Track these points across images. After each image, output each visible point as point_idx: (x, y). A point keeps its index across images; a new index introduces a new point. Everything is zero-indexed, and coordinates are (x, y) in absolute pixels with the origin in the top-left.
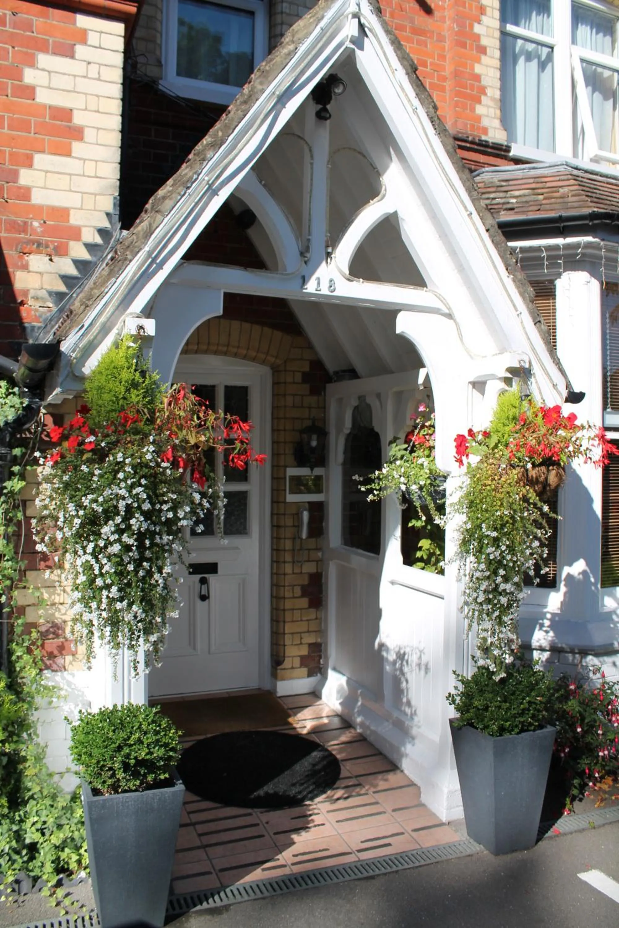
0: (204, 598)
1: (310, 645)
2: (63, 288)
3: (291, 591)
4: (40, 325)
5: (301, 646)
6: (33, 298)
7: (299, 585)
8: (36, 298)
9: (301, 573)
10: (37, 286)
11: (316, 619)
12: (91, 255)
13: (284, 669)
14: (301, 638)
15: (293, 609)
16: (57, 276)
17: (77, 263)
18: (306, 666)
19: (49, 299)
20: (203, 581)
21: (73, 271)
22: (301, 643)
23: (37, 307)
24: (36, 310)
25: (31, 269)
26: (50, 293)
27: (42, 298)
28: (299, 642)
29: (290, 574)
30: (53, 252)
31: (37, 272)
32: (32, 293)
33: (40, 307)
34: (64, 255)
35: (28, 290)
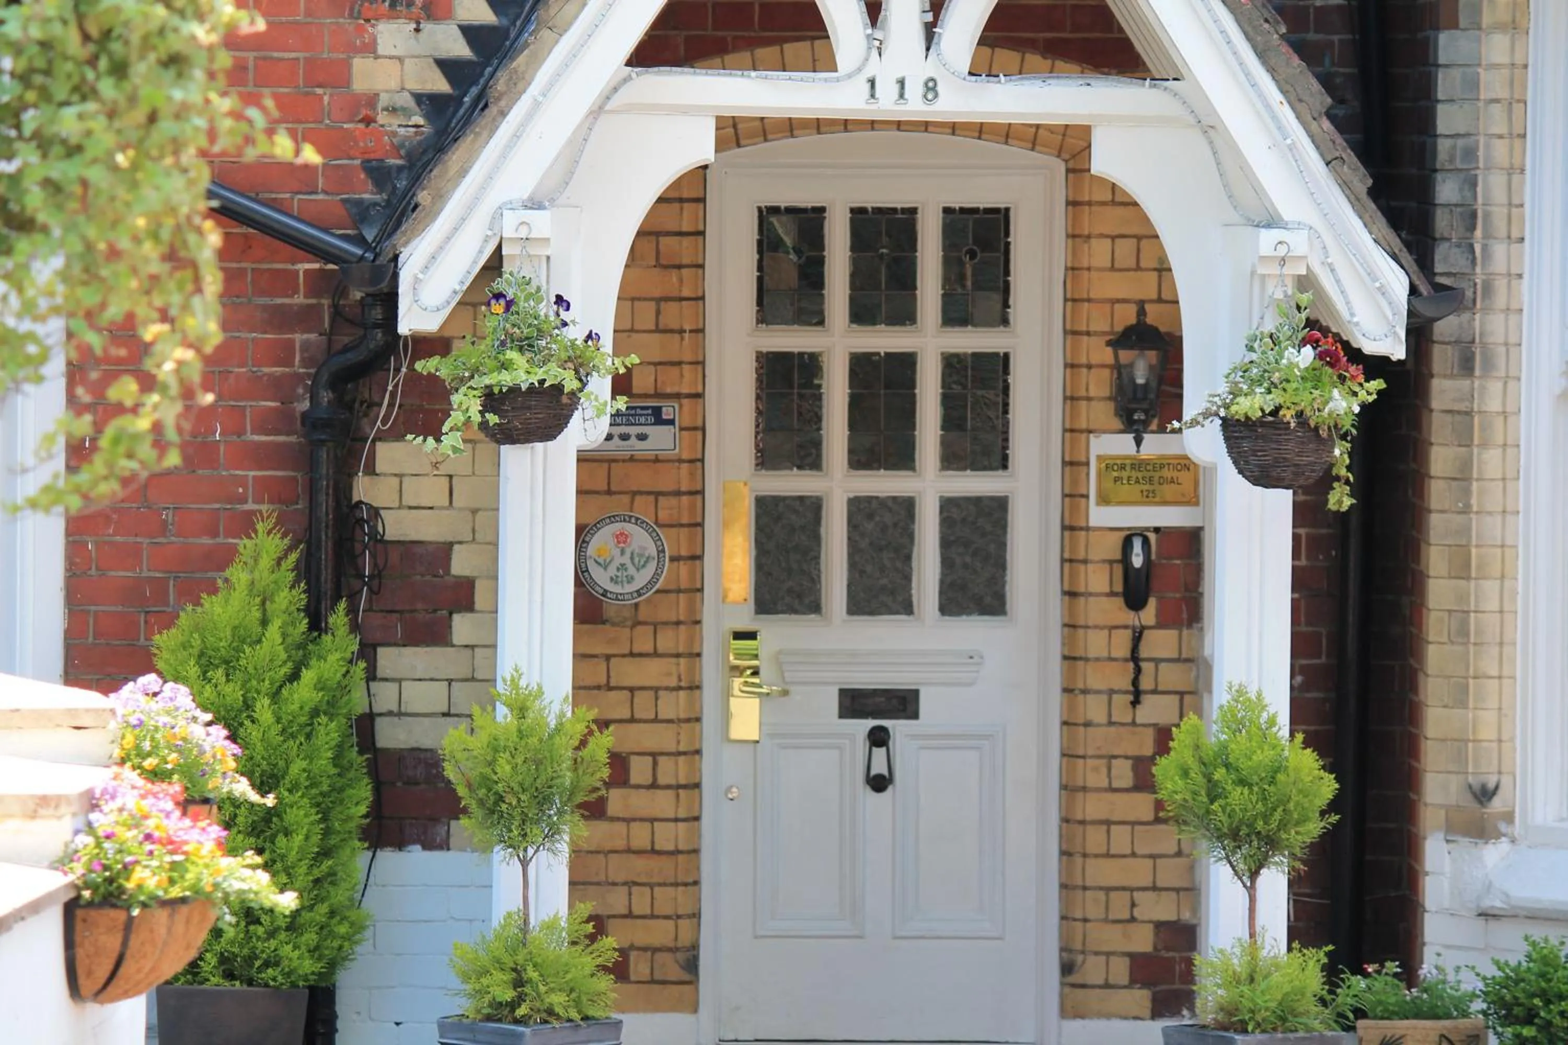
0: (879, 783)
1: (1159, 926)
2: (441, 85)
3: (1104, 770)
4: (399, 162)
5: (1132, 926)
6: (386, 109)
7: (1127, 757)
8: (393, 110)
9: (1134, 723)
10: (394, 84)
11: (1179, 854)
12: (496, 12)
13: (1083, 986)
14: (1133, 905)
15: (1108, 823)
16: (431, 60)
17: (470, 32)
18: (1145, 985)
19: (417, 109)
20: (879, 738)
21: (460, 49)
22: (1133, 919)
23: (395, 128)
24: (394, 134)
25: (381, 50)
26: (419, 98)
27: (404, 109)
28: (1127, 916)
29: (1099, 725)
30: (423, 14)
31: (391, 58)
32: (384, 100)
33: (400, 126)
34: (445, 19)
35: (377, 95)
